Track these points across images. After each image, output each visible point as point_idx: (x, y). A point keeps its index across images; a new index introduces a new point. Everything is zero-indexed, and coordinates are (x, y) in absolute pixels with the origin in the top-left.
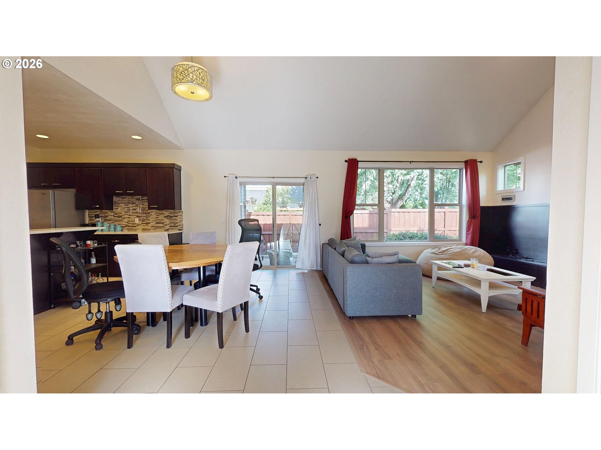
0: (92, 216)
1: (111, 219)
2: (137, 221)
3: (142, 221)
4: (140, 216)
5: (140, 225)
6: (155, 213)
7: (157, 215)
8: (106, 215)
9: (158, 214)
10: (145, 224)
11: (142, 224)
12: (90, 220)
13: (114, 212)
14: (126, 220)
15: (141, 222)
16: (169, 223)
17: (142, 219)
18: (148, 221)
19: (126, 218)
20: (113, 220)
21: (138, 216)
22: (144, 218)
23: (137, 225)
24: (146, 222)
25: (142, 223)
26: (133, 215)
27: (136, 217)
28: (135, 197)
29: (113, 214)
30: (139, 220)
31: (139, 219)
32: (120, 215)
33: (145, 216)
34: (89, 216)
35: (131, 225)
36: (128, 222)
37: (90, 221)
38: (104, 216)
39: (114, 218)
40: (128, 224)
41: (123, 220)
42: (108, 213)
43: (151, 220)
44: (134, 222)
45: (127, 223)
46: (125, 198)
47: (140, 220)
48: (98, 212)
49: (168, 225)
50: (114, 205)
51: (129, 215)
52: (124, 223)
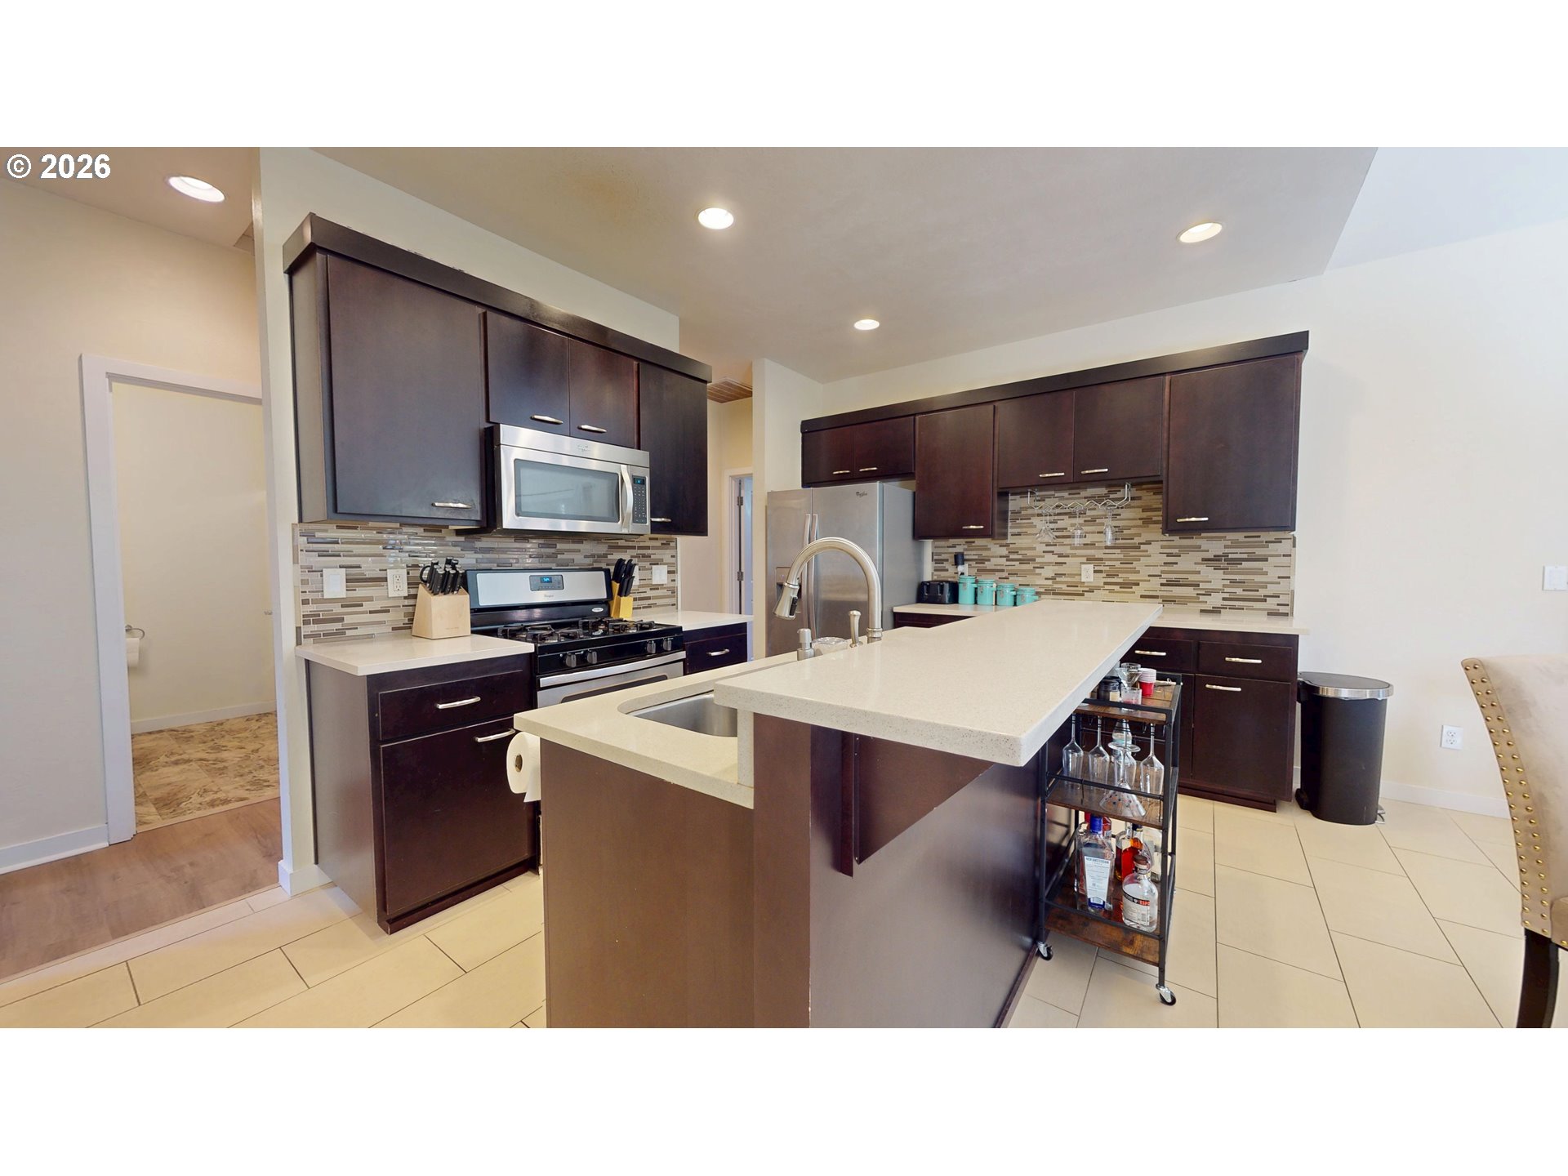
0: (944, 557)
1: (999, 568)
2: (1088, 575)
3: (1109, 576)
4: (1101, 559)
5: (1098, 588)
6: (1162, 547)
7: (1169, 555)
8: (985, 553)
9: (1175, 551)
10: (1117, 588)
11: (1107, 587)
12: (935, 570)
13: (1007, 545)
14: (1049, 571)
15: (1101, 580)
16: (1224, 586)
17: (1107, 568)
18: (1133, 577)
19: (1049, 564)
20: (1003, 571)
21: (1090, 560)
22: (1117, 564)
23: (1087, 589)
24: (1120, 581)
25: (1105, 583)
26: (1075, 556)
27: (1084, 560)
28: (1083, 493)
29: (1004, 551)
30: (1095, 572)
31: (1096, 568)
32: (1030, 553)
33: (1121, 556)
34: (935, 557)
35: (1064, 587)
36: (1053, 578)
37: (936, 573)
38: (976, 557)
39: (1008, 563)
40: (1055, 586)
41: (1038, 571)
42: (989, 549)
43: (1144, 573)
44: (1076, 579)
45: (1050, 582)
46: (1049, 497)
47: (1101, 572)
48: (960, 545)
49: (1216, 591)
50: (1010, 524)
51: (1060, 556)
52: (1041, 580)
